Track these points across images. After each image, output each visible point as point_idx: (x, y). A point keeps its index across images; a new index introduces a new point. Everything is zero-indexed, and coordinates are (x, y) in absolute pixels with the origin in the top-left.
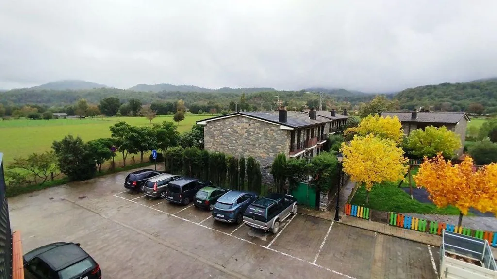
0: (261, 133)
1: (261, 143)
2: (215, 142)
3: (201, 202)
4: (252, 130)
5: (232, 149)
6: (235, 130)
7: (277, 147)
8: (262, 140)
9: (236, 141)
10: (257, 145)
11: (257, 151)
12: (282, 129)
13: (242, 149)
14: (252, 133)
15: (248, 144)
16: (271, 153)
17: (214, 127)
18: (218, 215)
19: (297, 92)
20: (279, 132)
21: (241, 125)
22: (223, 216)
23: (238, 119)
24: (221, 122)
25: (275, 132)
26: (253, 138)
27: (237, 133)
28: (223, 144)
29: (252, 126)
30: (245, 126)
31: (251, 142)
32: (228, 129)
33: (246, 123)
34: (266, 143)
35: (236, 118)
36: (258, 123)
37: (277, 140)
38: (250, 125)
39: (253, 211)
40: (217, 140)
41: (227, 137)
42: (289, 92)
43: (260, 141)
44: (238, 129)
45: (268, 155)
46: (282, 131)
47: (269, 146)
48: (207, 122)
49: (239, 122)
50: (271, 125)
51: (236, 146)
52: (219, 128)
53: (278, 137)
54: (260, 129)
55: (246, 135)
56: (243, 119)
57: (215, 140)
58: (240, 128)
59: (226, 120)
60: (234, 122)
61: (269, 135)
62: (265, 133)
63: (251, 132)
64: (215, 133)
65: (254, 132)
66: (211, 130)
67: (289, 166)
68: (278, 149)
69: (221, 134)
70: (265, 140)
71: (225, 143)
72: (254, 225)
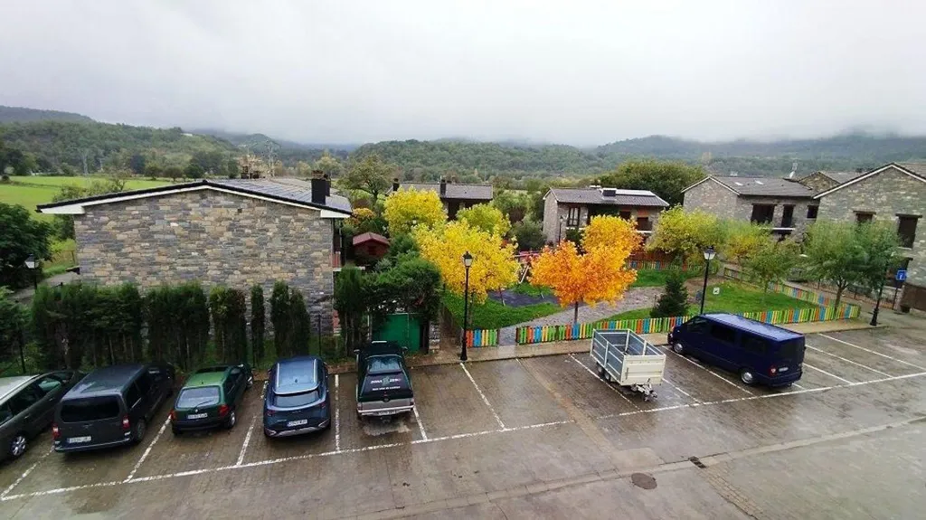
0: (272, 229)
1: (273, 250)
2: (123, 261)
3: (203, 415)
4: (248, 222)
5: (188, 272)
6: (196, 226)
7: (315, 254)
8: (277, 244)
9: (201, 251)
10: (263, 255)
11: (265, 268)
12: (324, 218)
13: (219, 268)
14: (247, 231)
15: (238, 255)
16: (298, 268)
17: (117, 220)
18: (291, 424)
19: (160, 130)
20: (316, 224)
21: (214, 213)
22: (305, 422)
23: (203, 197)
24: (145, 207)
25: (308, 224)
26: (251, 241)
27: (203, 232)
28: (155, 264)
29: (245, 213)
30: (225, 215)
31: (246, 251)
32: (169, 222)
33: (226, 206)
34: (286, 249)
35: (197, 197)
36: (261, 205)
37: (313, 241)
38: (240, 211)
39: (380, 385)
40: (131, 255)
41: (167, 244)
42: (138, 129)
43: (270, 245)
44: (207, 223)
45: (294, 275)
46: (322, 222)
47: (297, 255)
48: (85, 207)
49: (204, 206)
50: (297, 210)
51: (201, 265)
52: (137, 222)
53: (316, 236)
54: (268, 219)
55: (229, 234)
56: (221, 200)
57: (125, 255)
58: (212, 219)
59: (161, 201)
60: (190, 205)
61: (291, 232)
62: (283, 228)
63: (246, 227)
64: (120, 237)
65: (251, 227)
66: (104, 228)
67: (375, 288)
68: (316, 258)
69: (148, 237)
70: (284, 244)
71: (159, 259)
72: (385, 411)
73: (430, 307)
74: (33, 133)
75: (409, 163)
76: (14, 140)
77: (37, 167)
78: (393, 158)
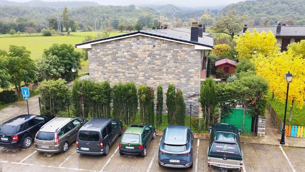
0: (169, 55)
1: (170, 68)
2: (105, 70)
3: (133, 148)
4: (158, 52)
5: (131, 77)
6: (134, 54)
7: (190, 70)
8: (172, 64)
9: (136, 67)
10: (164, 70)
11: (165, 77)
12: (197, 50)
13: (144, 76)
14: (157, 57)
15: (153, 70)
16: (182, 78)
17: (103, 51)
18: (171, 161)
20: (192, 53)
21: (142, 47)
22: (178, 161)
23: (138, 39)
24: (114, 45)
25: (188, 53)
26: (158, 62)
27: (137, 57)
28: (118, 72)
29: (156, 48)
30: (147, 48)
31: (156, 68)
32: (124, 52)
33: (149, 44)
34: (176, 67)
35: (135, 39)
36: (164, 43)
37: (190, 63)
38: (154, 46)
39: (221, 149)
40: (108, 68)
41: (122, 63)
43: (168, 65)
44: (139, 53)
45: (179, 81)
46: (196, 52)
47: (181, 71)
48: (92, 45)
49: (138, 44)
50: (182, 45)
51: (136, 74)
52: (111, 52)
53: (191, 60)
54: (168, 50)
55: (149, 58)
56: (146, 40)
57: (106, 68)
58: (141, 50)
59: (121, 41)
60: (132, 44)
61: (179, 58)
62: (175, 56)
63: (156, 55)
64: (104, 59)
65: (159, 55)
66: (99, 55)
67: (223, 92)
68: (191, 73)
69: (115, 59)
70: (175, 64)
71: (119, 70)
72: (225, 165)
73: (259, 107)
74: (78, 13)
75: (258, 14)
76: (71, 16)
77: (79, 27)
78: (247, 12)
